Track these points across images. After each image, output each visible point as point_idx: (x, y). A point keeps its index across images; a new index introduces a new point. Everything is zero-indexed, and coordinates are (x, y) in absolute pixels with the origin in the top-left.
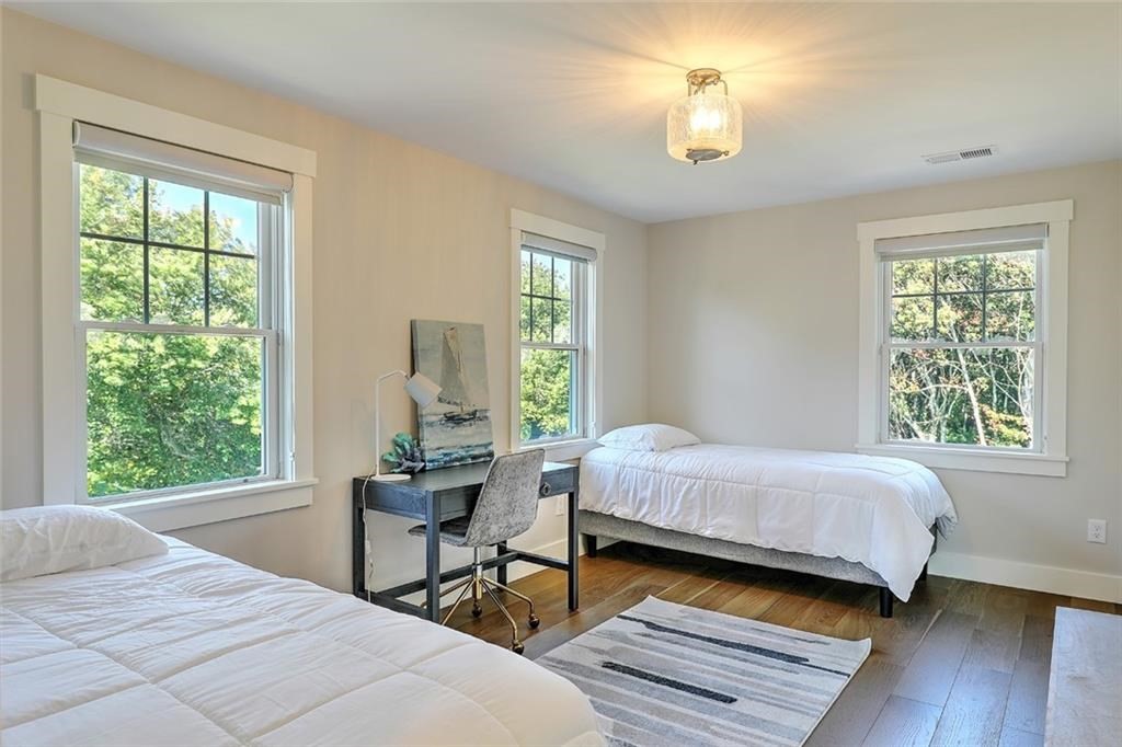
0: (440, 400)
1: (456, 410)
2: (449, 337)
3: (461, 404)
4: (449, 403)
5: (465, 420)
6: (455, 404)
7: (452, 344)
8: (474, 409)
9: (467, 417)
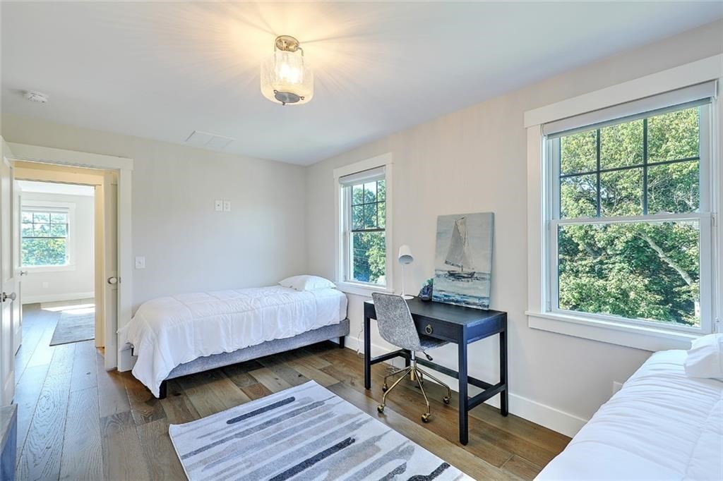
0: (446, 262)
1: (458, 270)
2: (459, 224)
3: (462, 267)
4: (453, 265)
5: (464, 277)
6: (458, 266)
7: (460, 227)
8: (473, 271)
9: (466, 276)
